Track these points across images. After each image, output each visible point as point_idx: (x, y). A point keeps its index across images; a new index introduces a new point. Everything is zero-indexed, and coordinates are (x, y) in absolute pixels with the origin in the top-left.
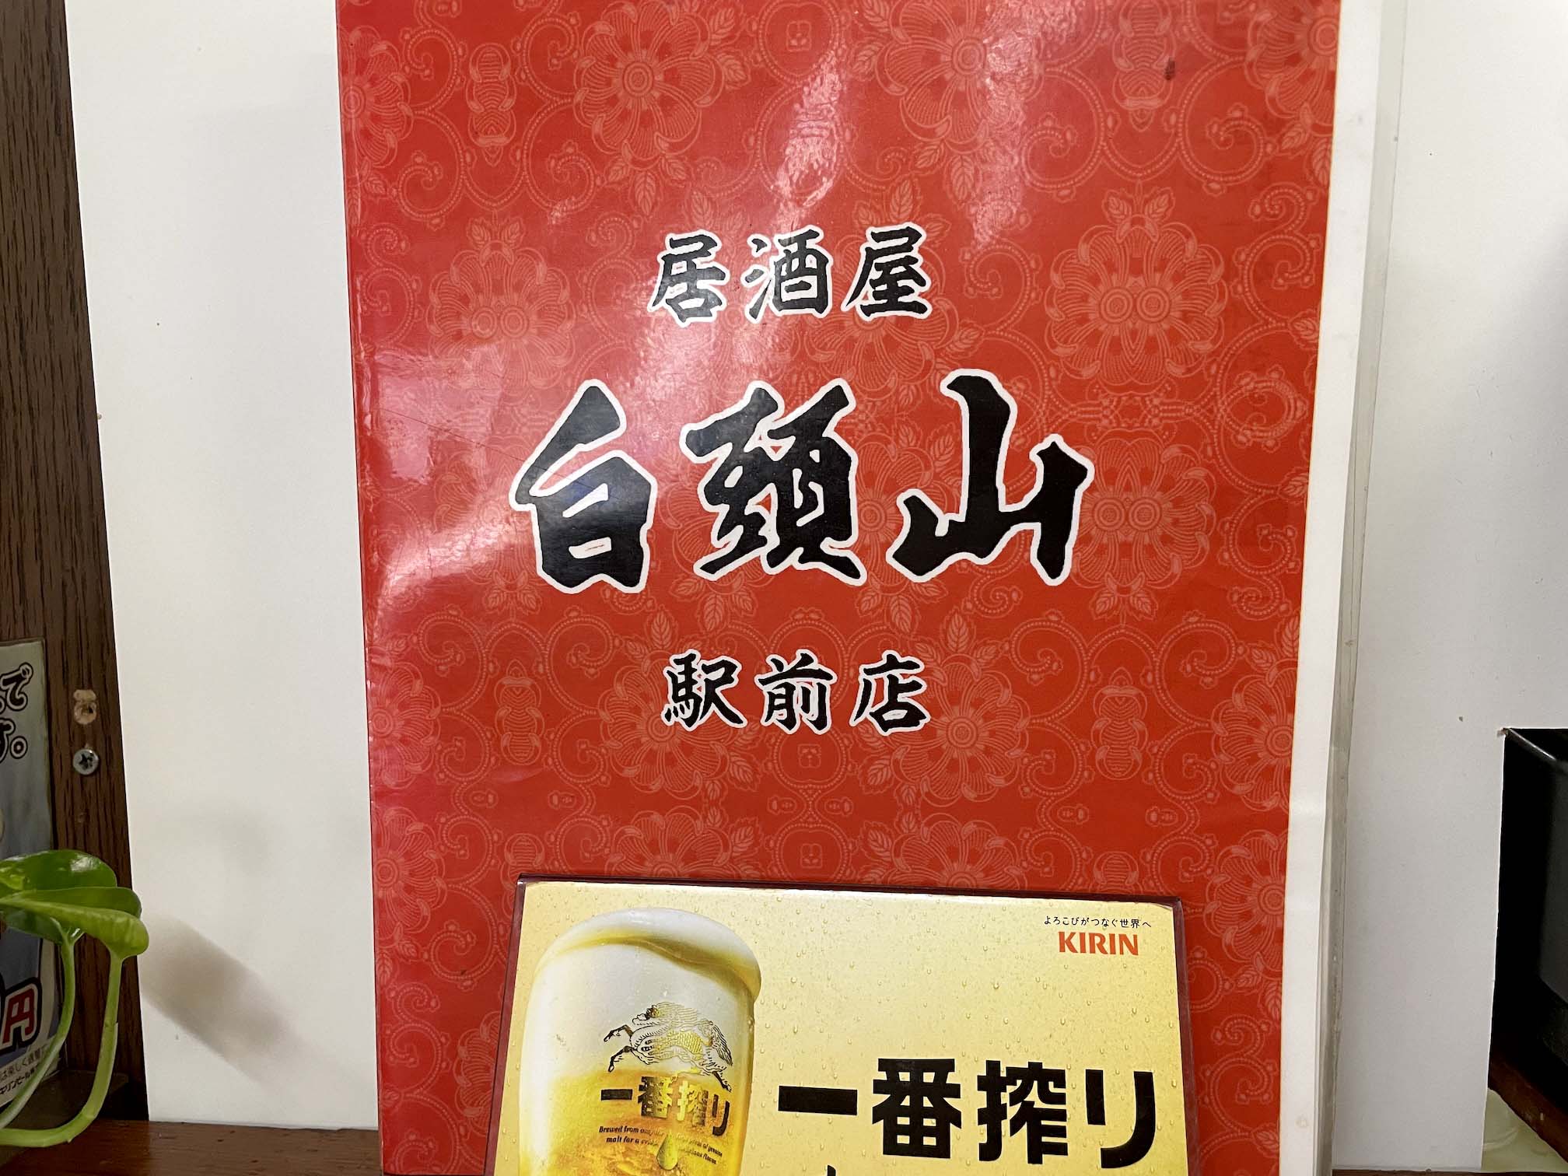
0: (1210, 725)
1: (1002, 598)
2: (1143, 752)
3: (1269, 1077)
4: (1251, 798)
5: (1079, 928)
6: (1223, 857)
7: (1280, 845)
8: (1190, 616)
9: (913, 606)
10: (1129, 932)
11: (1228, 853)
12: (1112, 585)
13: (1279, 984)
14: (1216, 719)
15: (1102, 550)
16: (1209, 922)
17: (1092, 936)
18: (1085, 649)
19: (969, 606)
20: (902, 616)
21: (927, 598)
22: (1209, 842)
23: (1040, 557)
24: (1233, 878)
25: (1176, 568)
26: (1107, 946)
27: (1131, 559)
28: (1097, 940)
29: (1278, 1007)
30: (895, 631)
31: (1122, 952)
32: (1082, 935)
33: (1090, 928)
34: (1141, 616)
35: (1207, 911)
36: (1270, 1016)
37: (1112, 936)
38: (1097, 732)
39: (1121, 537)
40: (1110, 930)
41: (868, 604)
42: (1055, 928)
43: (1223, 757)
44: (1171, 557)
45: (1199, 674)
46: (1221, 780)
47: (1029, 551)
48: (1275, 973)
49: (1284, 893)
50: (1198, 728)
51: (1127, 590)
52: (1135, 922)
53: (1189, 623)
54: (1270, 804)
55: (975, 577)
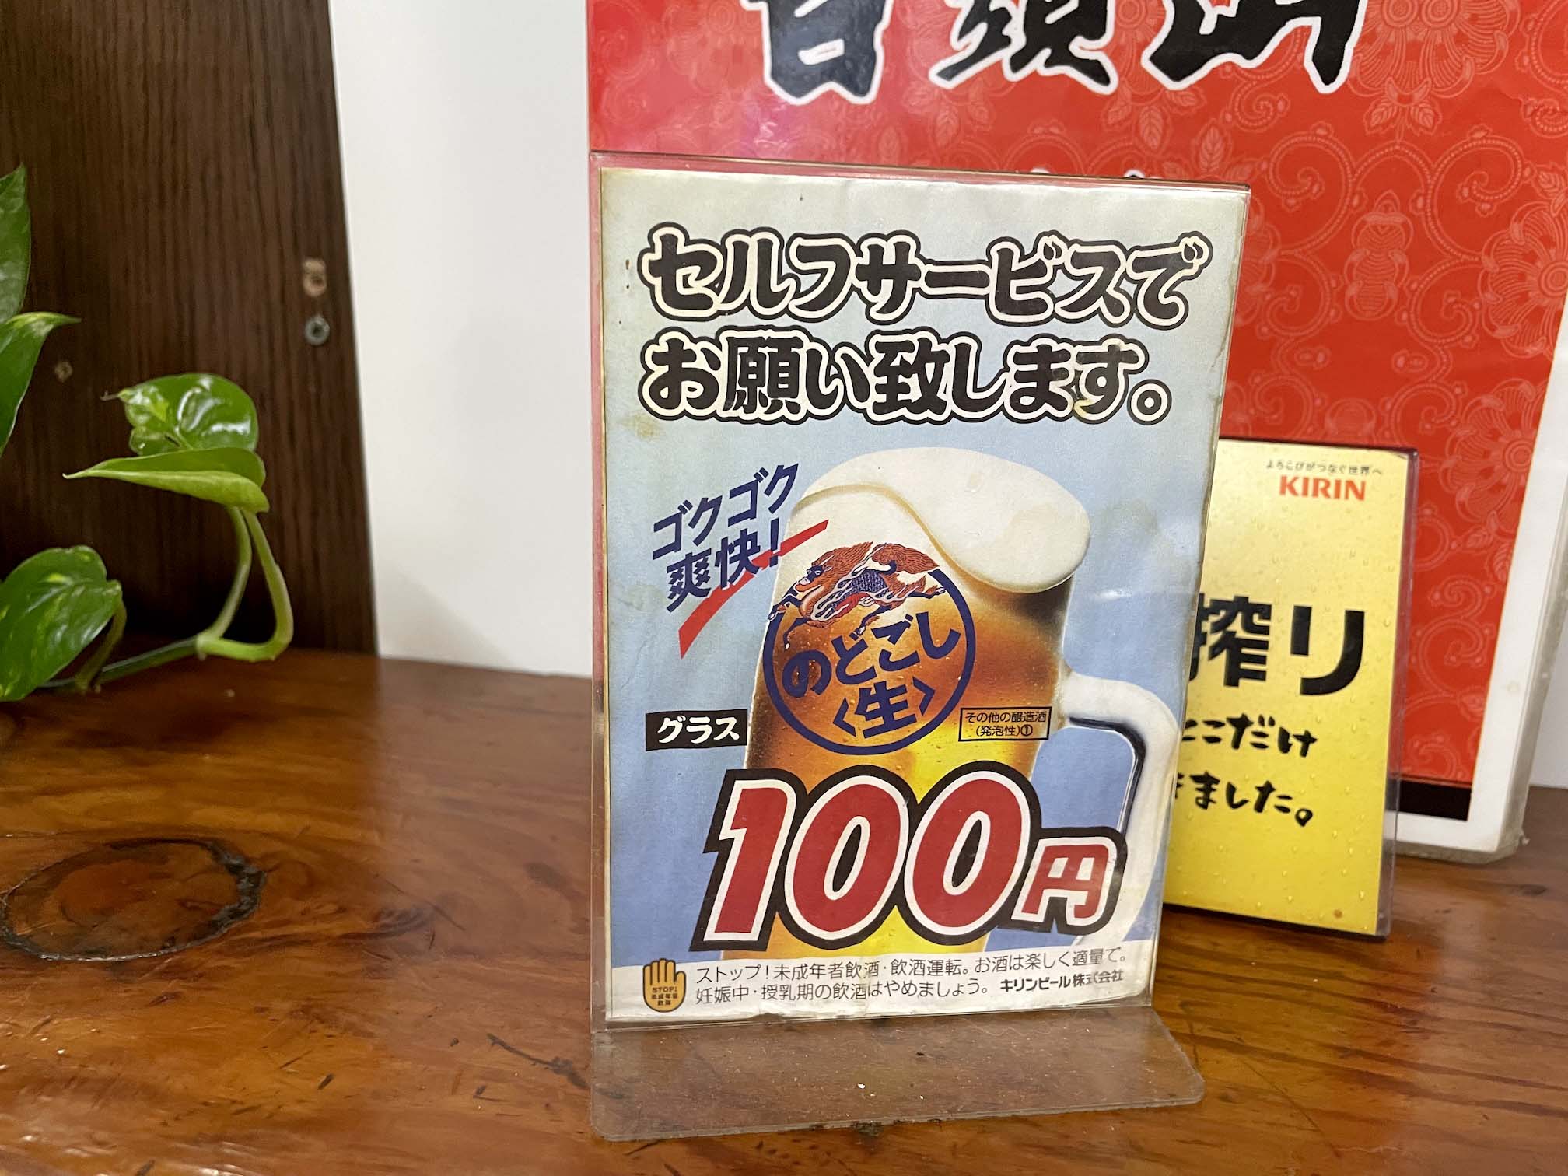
0: (1480, 259)
1: (1267, 108)
2: (1401, 290)
3: (1485, 640)
4: (1513, 342)
5: (1303, 473)
6: (1473, 407)
7: (1537, 397)
8: (1476, 130)
9: (1165, 118)
10: (1358, 479)
11: (1478, 403)
12: (1392, 92)
13: (1511, 546)
14: (1488, 253)
15: (1386, 51)
16: (1445, 479)
17: (1317, 481)
18: (1352, 167)
19: (1229, 117)
20: (1152, 131)
21: (1182, 108)
22: (1458, 391)
23: (1315, 60)
24: (1478, 432)
25: (1468, 74)
26: (1331, 491)
27: (1418, 61)
28: (1322, 485)
29: (1506, 570)
30: (1141, 147)
31: (1347, 497)
32: (1306, 480)
33: (1316, 473)
34: (1421, 129)
35: (1444, 466)
36: (1496, 579)
37: (1338, 483)
38: (1351, 266)
39: (1410, 36)
40: (1338, 475)
41: (1116, 114)
42: (1277, 473)
43: (1489, 296)
44: (1464, 59)
45: (1478, 199)
46: (1483, 324)
47: (1304, 51)
48: (1508, 534)
49: (1532, 450)
50: (1466, 263)
51: (1408, 100)
52: (1365, 469)
53: (1472, 140)
54: (1532, 350)
55: (1239, 82)
